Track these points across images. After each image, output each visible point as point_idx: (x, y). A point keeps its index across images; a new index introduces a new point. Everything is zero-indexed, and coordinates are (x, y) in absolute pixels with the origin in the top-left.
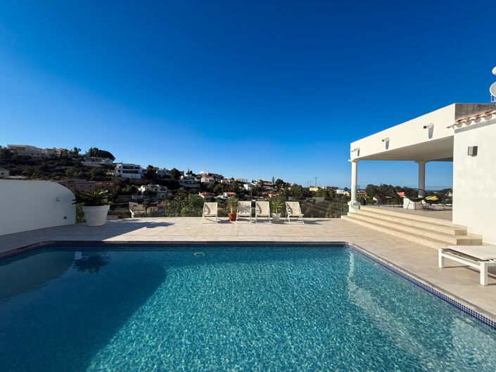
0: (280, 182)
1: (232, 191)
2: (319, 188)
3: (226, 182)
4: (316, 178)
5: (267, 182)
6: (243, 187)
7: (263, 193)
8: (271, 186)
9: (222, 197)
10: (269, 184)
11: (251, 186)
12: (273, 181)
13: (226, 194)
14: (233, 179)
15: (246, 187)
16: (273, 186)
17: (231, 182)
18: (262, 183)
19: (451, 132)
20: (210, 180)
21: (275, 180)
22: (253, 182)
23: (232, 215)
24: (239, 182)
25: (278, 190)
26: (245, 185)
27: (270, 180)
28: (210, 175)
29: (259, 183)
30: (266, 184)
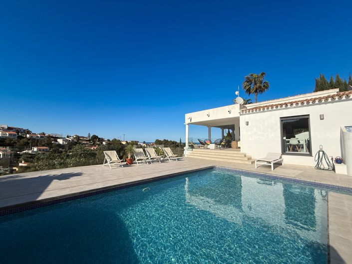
0: (95, 137)
1: (43, 146)
2: (126, 142)
3: (34, 137)
4: (124, 135)
5: (83, 137)
6: (57, 141)
8: (87, 141)
9: (30, 152)
10: (85, 139)
11: (64, 139)
12: (89, 136)
13: (35, 149)
14: (44, 134)
15: (60, 141)
16: (89, 141)
17: (41, 137)
18: (78, 138)
19: (238, 115)
20: (10, 134)
21: (91, 136)
22: (68, 137)
23: (130, 160)
24: (52, 137)
25: (94, 144)
26: (58, 140)
27: (86, 136)
28: (9, 129)
29: (74, 138)
30: (82, 139)
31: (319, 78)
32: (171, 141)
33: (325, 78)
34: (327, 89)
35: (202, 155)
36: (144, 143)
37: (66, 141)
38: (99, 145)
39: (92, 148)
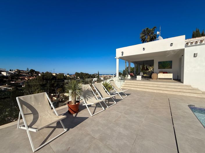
0: (32, 71)
2: (56, 74)
4: (54, 69)
7: (21, 77)
8: (26, 73)
10: (24, 72)
11: (7, 72)
12: (28, 70)
15: (4, 74)
16: (28, 73)
18: (19, 71)
21: (29, 70)
25: (32, 75)
26: (2, 73)
27: (26, 70)
29: (16, 71)
30: (22, 72)
31: (195, 31)
32: (85, 73)
33: (199, 31)
34: (201, 37)
35: (130, 86)
36: (68, 74)
37: (9, 73)
38: (36, 76)
39: (31, 78)
